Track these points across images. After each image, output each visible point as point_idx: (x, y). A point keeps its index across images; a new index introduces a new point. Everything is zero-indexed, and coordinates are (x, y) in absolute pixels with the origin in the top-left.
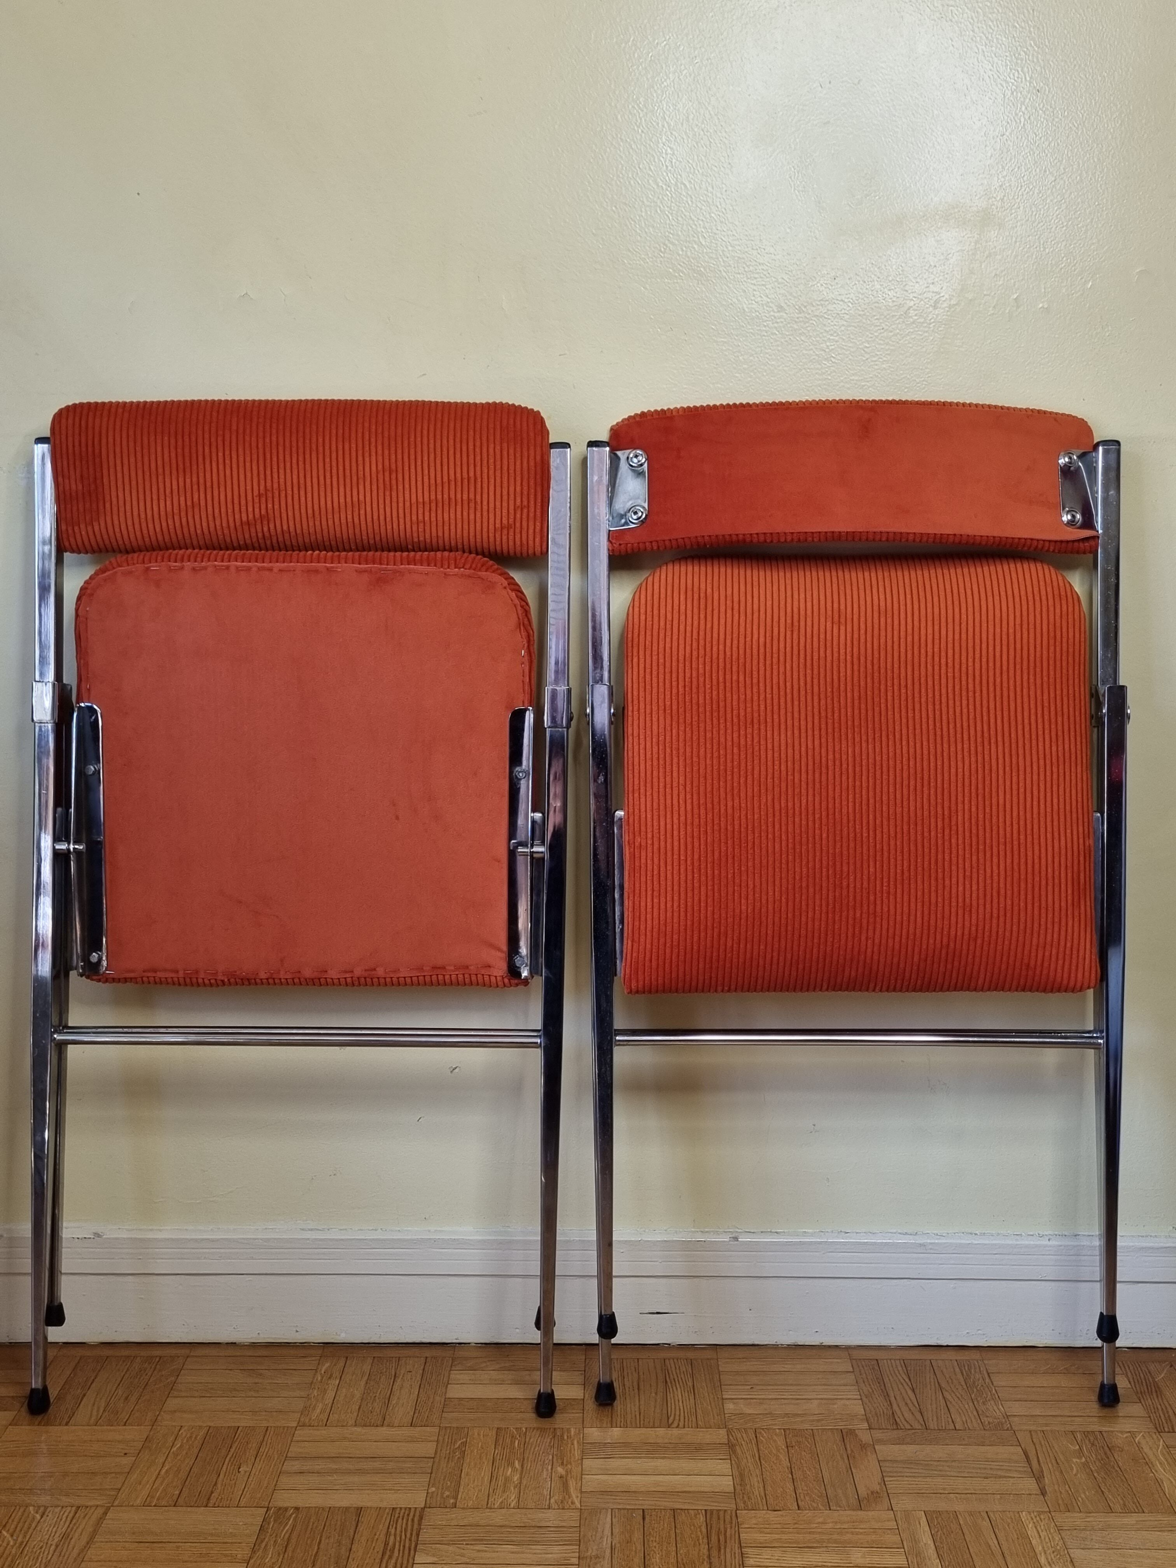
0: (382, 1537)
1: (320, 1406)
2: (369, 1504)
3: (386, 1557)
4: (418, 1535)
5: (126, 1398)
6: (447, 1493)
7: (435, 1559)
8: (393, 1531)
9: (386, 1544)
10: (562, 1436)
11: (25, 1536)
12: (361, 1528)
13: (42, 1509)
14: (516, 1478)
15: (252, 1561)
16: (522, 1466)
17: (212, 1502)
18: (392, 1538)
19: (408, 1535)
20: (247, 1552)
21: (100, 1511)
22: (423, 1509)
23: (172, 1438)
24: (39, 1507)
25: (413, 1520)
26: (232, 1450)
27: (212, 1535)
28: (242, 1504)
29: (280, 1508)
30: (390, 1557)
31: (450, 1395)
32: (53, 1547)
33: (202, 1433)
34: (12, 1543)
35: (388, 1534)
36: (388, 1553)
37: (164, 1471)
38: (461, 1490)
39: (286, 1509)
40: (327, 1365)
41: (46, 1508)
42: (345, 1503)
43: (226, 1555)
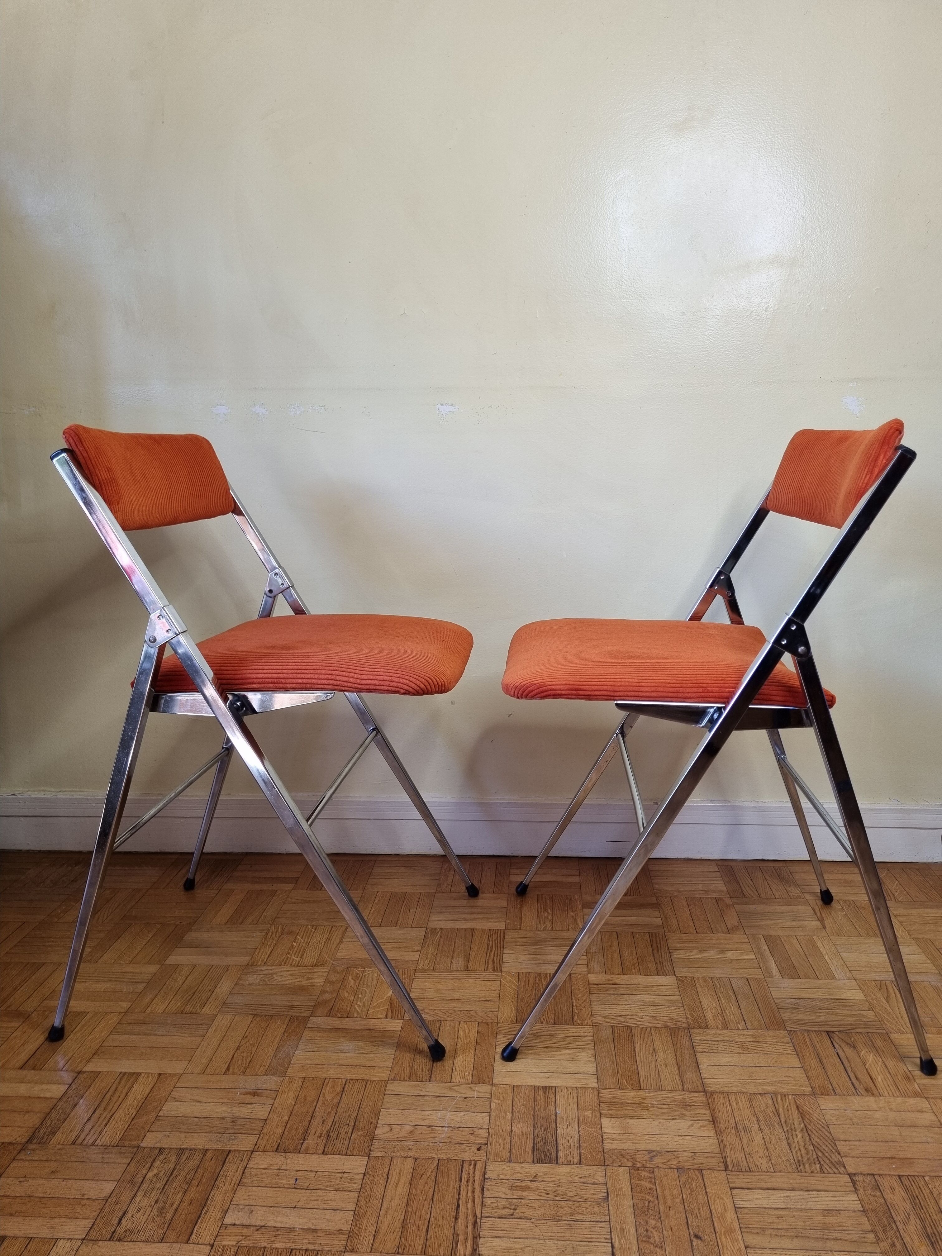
0: (486, 942)
1: (446, 883)
2: (477, 927)
3: (489, 951)
4: (504, 941)
5: (348, 879)
6: (516, 923)
7: (513, 952)
8: (491, 939)
9: (488, 945)
10: (571, 899)
11: (308, 938)
12: (475, 938)
13: (314, 927)
14: (550, 917)
15: (422, 951)
16: (552, 911)
17: (398, 925)
18: (491, 942)
19: (499, 941)
20: (419, 947)
21: (344, 928)
22: (504, 930)
23: (374, 897)
24: (313, 926)
25: (500, 935)
26: (405, 902)
27: (400, 939)
28: (413, 926)
29: (433, 929)
30: (491, 951)
31: (511, 879)
32: (323, 944)
33: (389, 894)
34: (302, 941)
35: (488, 941)
36: (490, 949)
37: (372, 911)
38: (523, 922)
39: (436, 929)
40: (447, 865)
41: (317, 926)
42: (465, 927)
43: (409, 949)
